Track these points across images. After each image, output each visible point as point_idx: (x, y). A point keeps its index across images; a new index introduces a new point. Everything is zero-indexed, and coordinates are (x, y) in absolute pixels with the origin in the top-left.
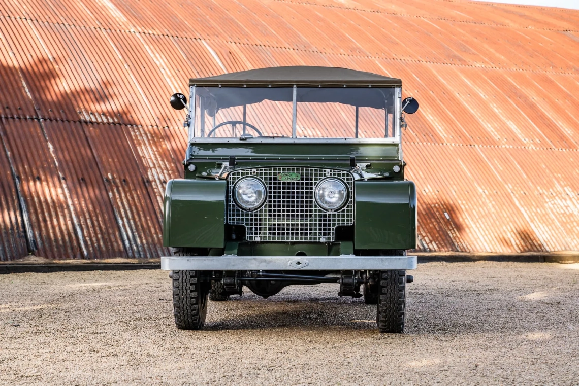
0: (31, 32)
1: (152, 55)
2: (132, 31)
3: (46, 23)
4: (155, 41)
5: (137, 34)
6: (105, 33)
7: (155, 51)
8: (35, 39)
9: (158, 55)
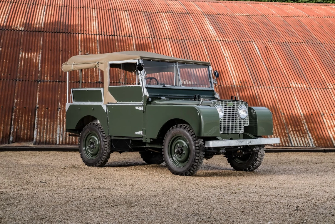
0: (167, 45)
1: (223, 51)
2: (217, 40)
3: (176, 40)
4: (227, 44)
5: (220, 42)
6: (203, 42)
7: (225, 49)
8: (168, 47)
9: (226, 51)
